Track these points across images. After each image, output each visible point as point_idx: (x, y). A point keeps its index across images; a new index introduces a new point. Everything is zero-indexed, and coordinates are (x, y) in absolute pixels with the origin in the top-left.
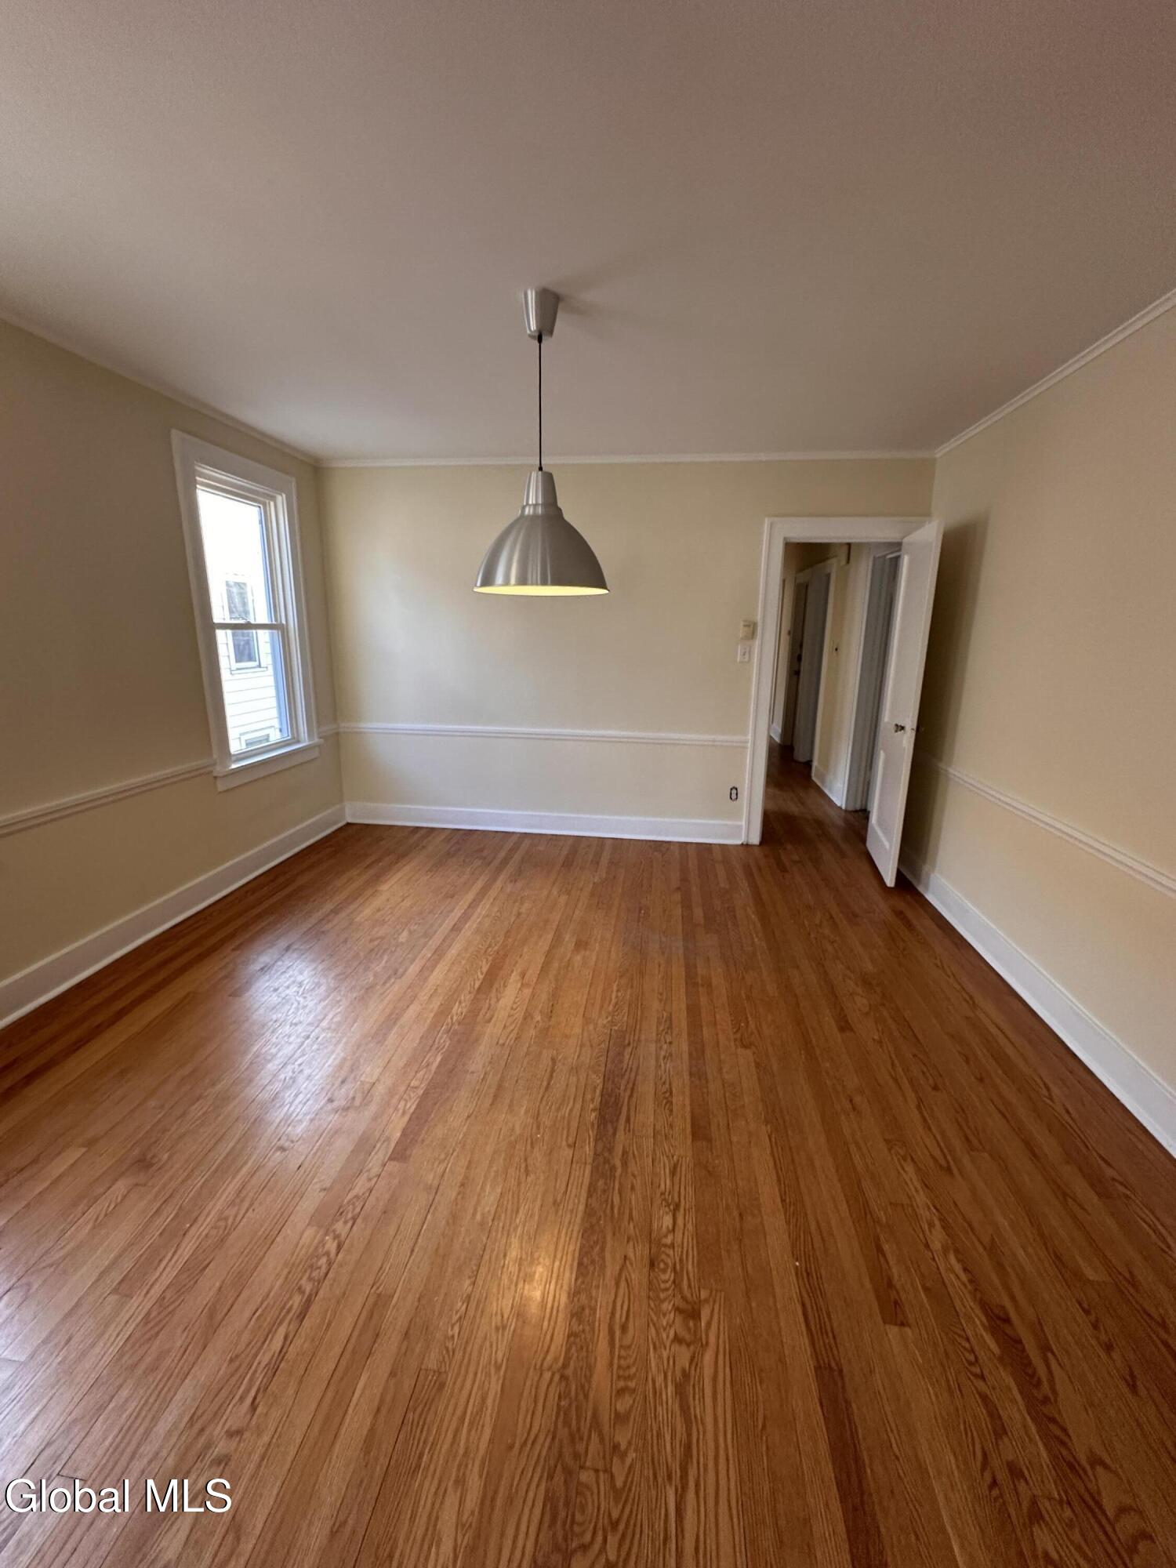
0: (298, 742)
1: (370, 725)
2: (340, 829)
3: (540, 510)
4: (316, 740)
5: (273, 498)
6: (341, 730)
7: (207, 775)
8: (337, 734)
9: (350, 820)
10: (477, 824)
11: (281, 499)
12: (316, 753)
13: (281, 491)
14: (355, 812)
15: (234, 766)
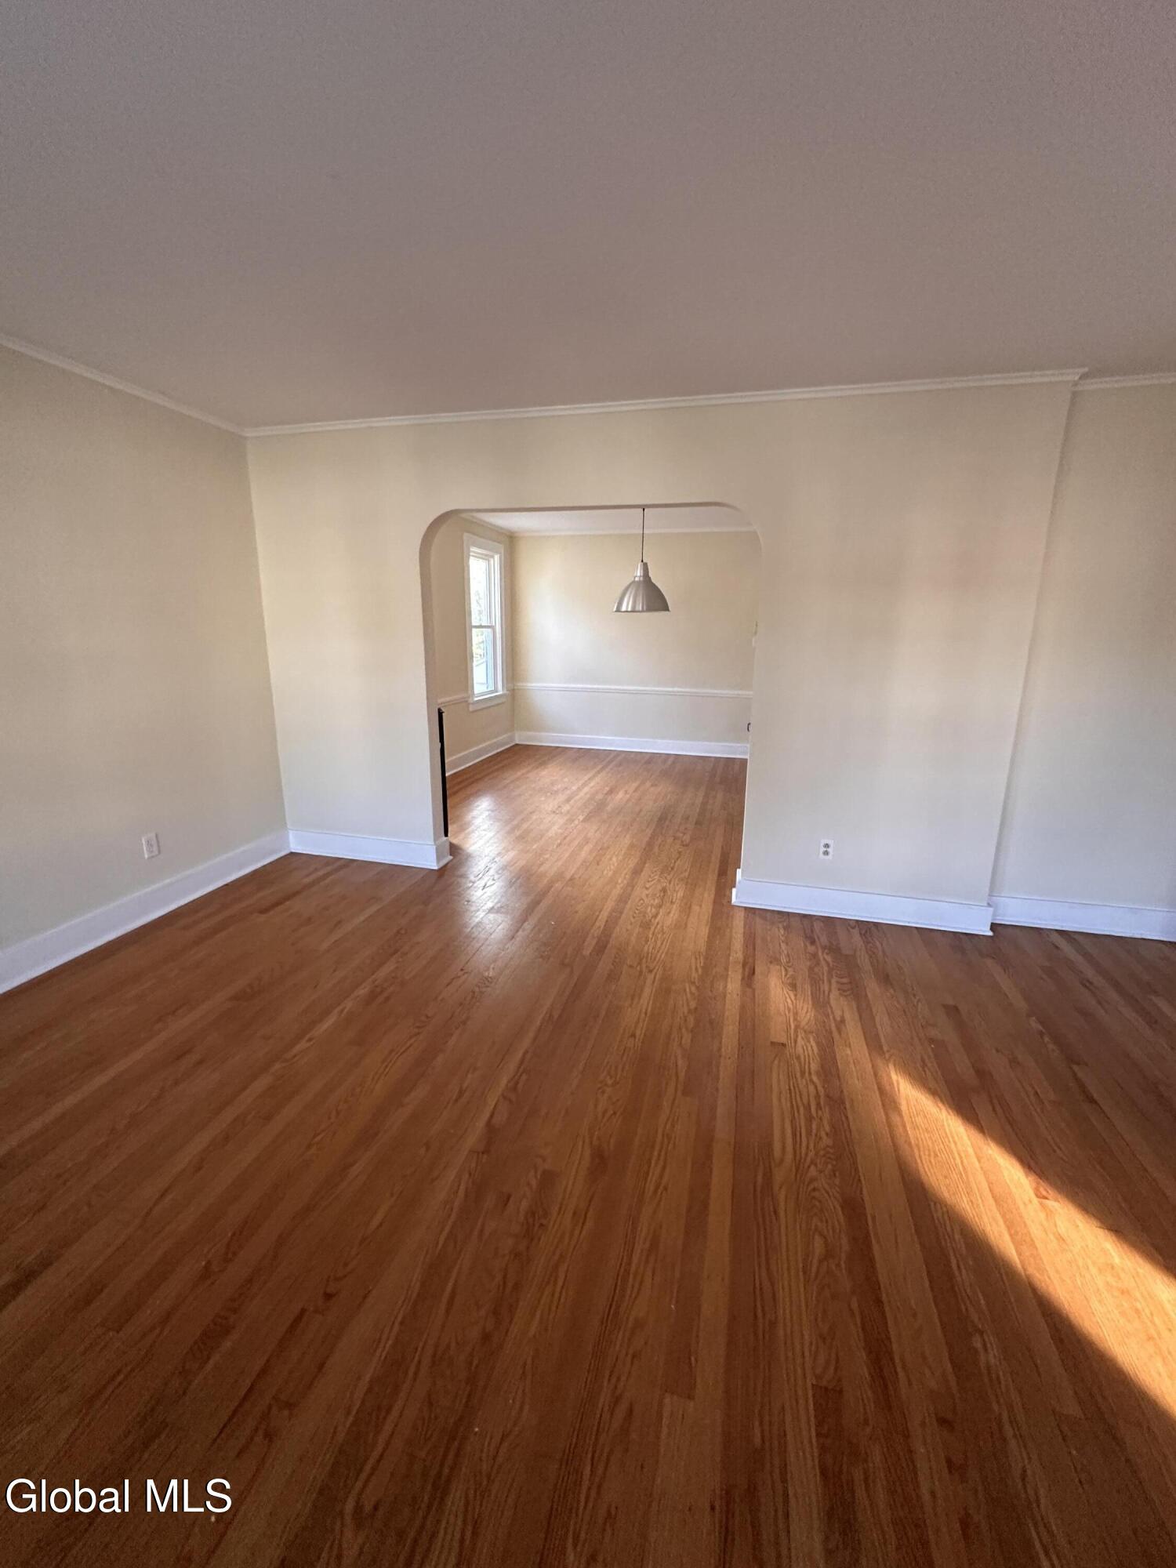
0: (497, 692)
1: (529, 684)
2: (513, 746)
3: (642, 579)
4: (505, 692)
5: (493, 557)
6: (516, 688)
7: (465, 702)
8: (514, 690)
9: (517, 742)
10: (595, 745)
11: (497, 557)
12: (504, 700)
13: (497, 553)
14: (520, 738)
15: (476, 699)
